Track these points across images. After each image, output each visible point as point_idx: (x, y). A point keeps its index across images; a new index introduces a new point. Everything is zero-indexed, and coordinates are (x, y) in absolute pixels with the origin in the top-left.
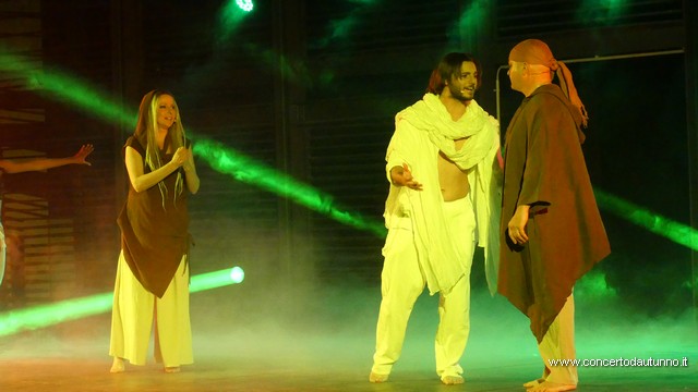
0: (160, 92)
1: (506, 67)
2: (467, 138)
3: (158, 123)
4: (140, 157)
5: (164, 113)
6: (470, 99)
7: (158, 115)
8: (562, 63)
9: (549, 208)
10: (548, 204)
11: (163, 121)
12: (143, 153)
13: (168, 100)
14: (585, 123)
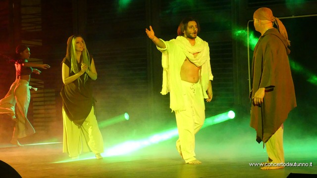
0: (76, 36)
1: (252, 21)
2: (198, 53)
3: (76, 50)
4: (68, 68)
5: (79, 45)
6: (196, 37)
7: (76, 47)
8: (277, 19)
9: (274, 88)
10: (274, 86)
11: (78, 49)
12: (69, 66)
13: (80, 39)
14: (289, 44)
